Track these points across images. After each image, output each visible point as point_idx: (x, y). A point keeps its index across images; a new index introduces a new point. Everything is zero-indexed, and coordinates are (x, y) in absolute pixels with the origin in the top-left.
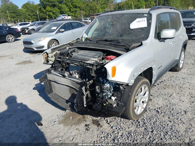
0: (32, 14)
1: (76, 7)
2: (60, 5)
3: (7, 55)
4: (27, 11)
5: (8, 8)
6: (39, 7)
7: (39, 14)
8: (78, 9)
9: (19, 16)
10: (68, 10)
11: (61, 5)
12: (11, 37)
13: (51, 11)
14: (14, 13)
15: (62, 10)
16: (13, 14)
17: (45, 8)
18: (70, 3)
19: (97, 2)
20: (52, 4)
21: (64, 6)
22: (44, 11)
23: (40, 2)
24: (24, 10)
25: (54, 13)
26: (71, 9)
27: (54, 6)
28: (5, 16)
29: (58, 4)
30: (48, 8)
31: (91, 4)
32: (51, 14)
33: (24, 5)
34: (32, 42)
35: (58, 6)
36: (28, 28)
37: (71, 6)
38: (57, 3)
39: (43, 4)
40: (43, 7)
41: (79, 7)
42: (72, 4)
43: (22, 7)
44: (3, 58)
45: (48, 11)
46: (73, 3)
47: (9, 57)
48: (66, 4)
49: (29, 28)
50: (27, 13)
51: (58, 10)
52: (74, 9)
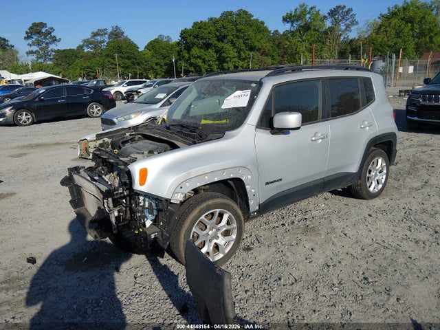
0: (162, 62)
1: (252, 49)
2: (220, 45)
3: (71, 141)
4: (154, 56)
5: (119, 49)
6: (177, 49)
7: (176, 61)
8: (256, 54)
9: (138, 64)
10: (236, 54)
11: (223, 45)
12: (96, 107)
13: (199, 57)
14: (129, 58)
15: (224, 55)
16: (127, 61)
17: (188, 49)
18: (241, 41)
19: (301, 37)
20: (205, 41)
21: (227, 46)
22: (187, 55)
23: (180, 38)
24: (149, 54)
25: (204, 61)
26: (242, 53)
27: (207, 46)
28: (112, 64)
29: (216, 42)
30: (195, 51)
31: (287, 42)
32: (199, 62)
33: (151, 43)
34: (115, 120)
35: (215, 46)
36: (139, 90)
37: (243, 47)
38: (214, 41)
39: (187, 43)
40: (185, 49)
41: (259, 50)
42: (244, 43)
43: (146, 47)
44: (60, 147)
45: (194, 57)
46: (247, 40)
47: (71, 146)
48: (232, 42)
49: (140, 92)
50: (154, 59)
51: (215, 55)
52: (247, 52)
